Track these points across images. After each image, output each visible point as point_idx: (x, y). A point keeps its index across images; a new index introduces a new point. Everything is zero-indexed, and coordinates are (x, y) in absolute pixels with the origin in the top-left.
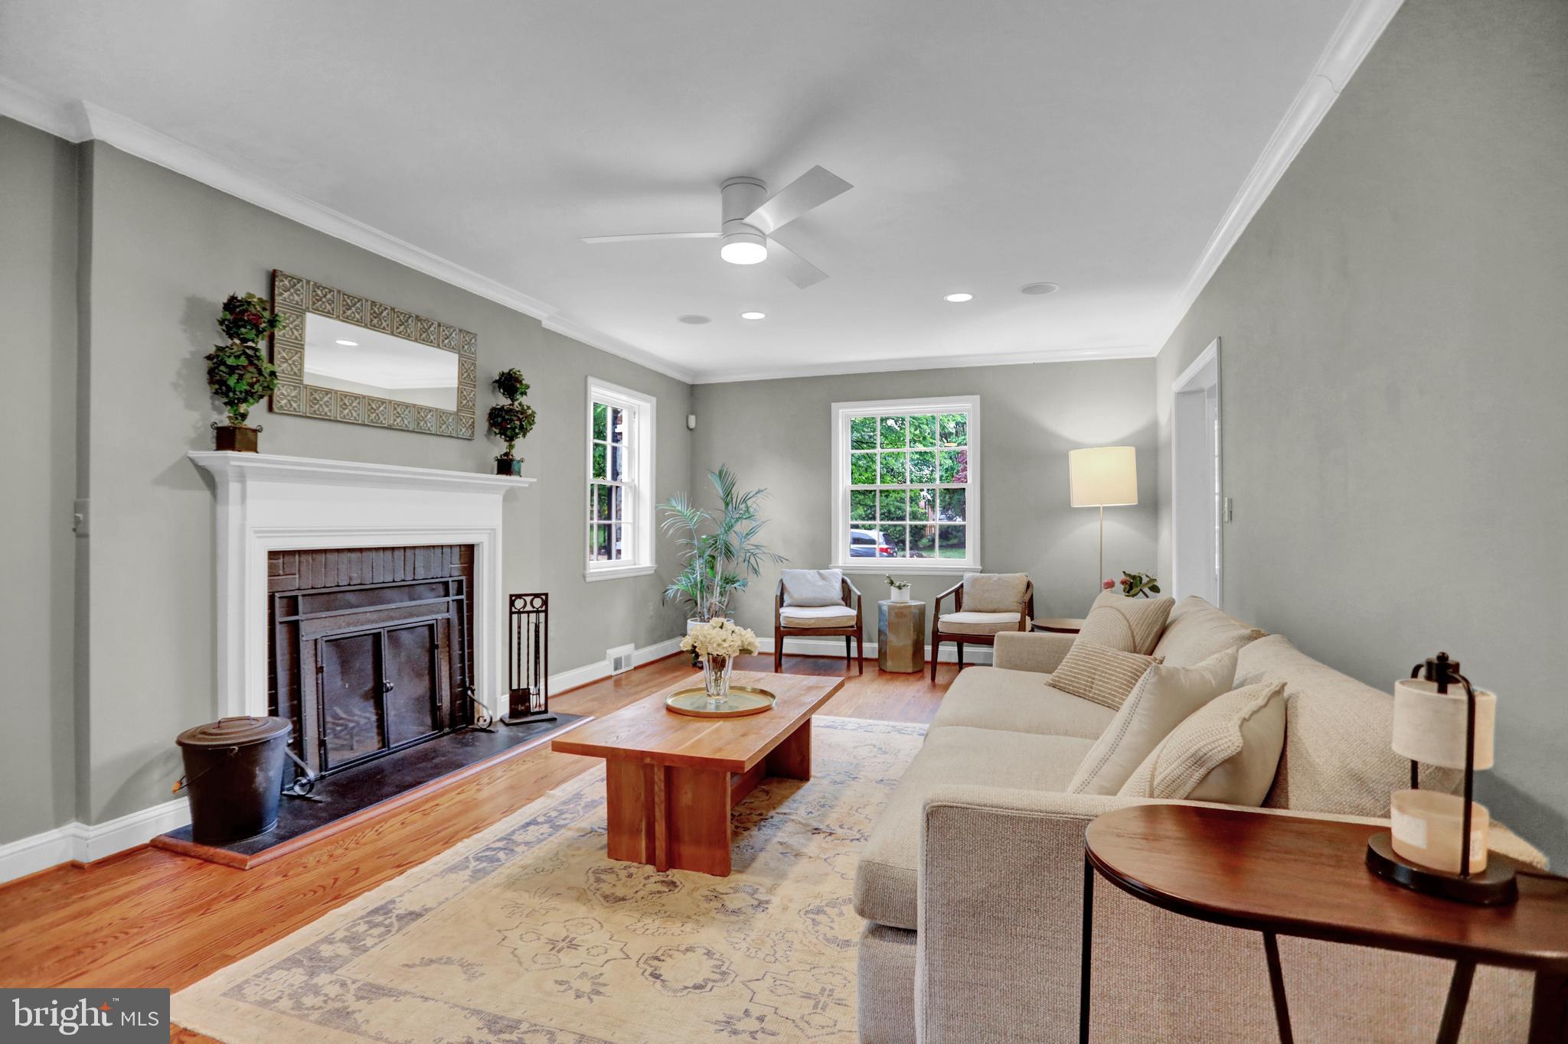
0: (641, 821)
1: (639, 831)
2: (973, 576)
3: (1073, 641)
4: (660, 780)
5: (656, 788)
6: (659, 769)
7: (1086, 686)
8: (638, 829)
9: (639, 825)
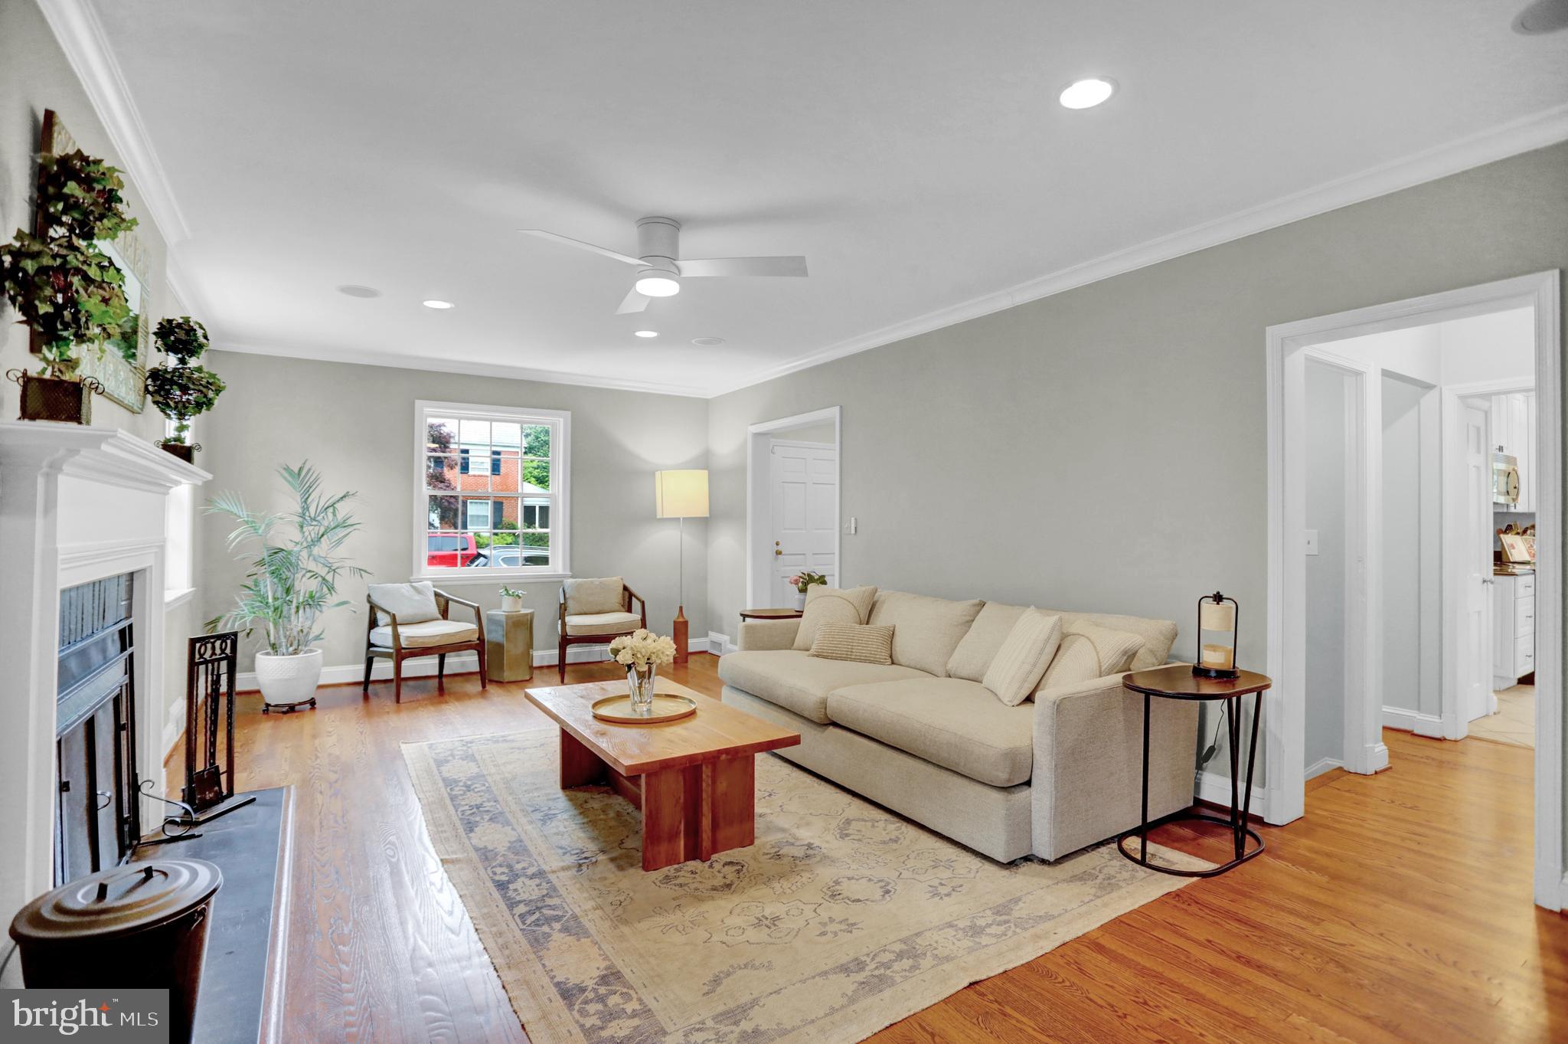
0: (680, 822)
1: (678, 834)
2: (576, 582)
3: (800, 623)
4: (707, 776)
5: (704, 785)
6: (707, 767)
7: (848, 651)
8: (677, 833)
9: (678, 828)
